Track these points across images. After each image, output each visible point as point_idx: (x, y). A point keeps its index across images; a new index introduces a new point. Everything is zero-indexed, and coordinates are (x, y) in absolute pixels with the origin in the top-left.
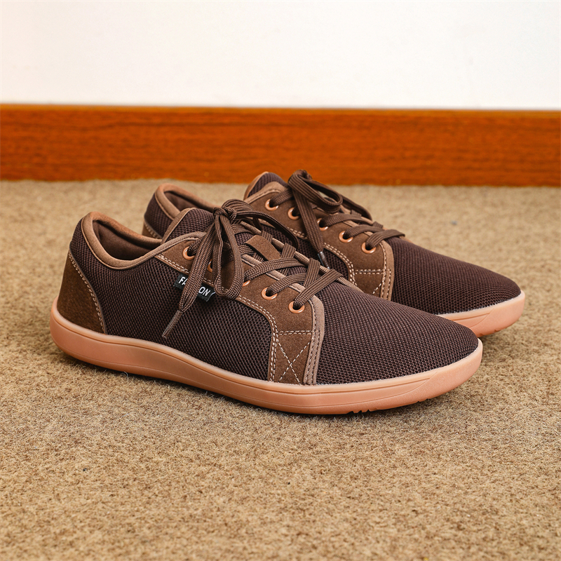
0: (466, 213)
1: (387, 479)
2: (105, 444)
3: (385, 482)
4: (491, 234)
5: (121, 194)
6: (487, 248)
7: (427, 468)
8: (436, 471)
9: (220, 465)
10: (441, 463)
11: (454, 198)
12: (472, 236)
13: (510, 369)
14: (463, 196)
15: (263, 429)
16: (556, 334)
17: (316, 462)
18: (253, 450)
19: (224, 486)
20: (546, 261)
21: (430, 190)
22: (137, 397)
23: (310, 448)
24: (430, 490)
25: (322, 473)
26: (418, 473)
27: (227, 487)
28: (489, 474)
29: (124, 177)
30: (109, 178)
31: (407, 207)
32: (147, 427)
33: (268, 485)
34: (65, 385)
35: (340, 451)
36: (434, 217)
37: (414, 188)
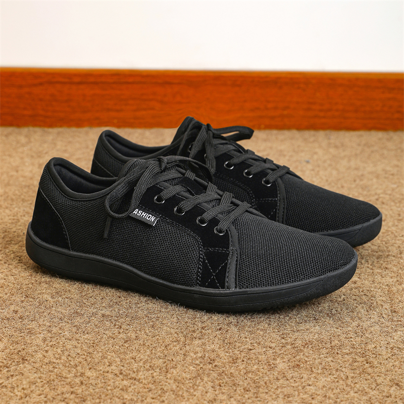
0: (316, 153)
1: (273, 390)
2: (46, 360)
3: (271, 393)
4: (334, 172)
5: (50, 138)
6: (333, 184)
7: (303, 380)
8: (310, 383)
9: (139, 379)
10: (314, 375)
11: (305, 140)
12: (321, 173)
13: (361, 290)
14: (312, 139)
15: (171, 346)
16: (393, 258)
17: (214, 375)
18: (165, 365)
19: (144, 399)
20: (379, 195)
21: (287, 134)
22: (71, 318)
23: (210, 363)
24: (307, 400)
25: (220, 386)
26: (296, 384)
27: (146, 399)
28: (352, 385)
29: (51, 125)
30: (40, 126)
31: (271, 148)
32: (79, 345)
33: (178, 397)
34: (12, 308)
35: (233, 365)
36: (291, 156)
37: (275, 132)
